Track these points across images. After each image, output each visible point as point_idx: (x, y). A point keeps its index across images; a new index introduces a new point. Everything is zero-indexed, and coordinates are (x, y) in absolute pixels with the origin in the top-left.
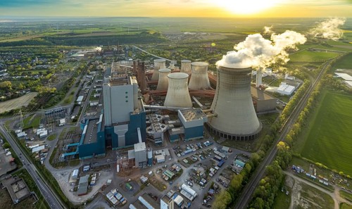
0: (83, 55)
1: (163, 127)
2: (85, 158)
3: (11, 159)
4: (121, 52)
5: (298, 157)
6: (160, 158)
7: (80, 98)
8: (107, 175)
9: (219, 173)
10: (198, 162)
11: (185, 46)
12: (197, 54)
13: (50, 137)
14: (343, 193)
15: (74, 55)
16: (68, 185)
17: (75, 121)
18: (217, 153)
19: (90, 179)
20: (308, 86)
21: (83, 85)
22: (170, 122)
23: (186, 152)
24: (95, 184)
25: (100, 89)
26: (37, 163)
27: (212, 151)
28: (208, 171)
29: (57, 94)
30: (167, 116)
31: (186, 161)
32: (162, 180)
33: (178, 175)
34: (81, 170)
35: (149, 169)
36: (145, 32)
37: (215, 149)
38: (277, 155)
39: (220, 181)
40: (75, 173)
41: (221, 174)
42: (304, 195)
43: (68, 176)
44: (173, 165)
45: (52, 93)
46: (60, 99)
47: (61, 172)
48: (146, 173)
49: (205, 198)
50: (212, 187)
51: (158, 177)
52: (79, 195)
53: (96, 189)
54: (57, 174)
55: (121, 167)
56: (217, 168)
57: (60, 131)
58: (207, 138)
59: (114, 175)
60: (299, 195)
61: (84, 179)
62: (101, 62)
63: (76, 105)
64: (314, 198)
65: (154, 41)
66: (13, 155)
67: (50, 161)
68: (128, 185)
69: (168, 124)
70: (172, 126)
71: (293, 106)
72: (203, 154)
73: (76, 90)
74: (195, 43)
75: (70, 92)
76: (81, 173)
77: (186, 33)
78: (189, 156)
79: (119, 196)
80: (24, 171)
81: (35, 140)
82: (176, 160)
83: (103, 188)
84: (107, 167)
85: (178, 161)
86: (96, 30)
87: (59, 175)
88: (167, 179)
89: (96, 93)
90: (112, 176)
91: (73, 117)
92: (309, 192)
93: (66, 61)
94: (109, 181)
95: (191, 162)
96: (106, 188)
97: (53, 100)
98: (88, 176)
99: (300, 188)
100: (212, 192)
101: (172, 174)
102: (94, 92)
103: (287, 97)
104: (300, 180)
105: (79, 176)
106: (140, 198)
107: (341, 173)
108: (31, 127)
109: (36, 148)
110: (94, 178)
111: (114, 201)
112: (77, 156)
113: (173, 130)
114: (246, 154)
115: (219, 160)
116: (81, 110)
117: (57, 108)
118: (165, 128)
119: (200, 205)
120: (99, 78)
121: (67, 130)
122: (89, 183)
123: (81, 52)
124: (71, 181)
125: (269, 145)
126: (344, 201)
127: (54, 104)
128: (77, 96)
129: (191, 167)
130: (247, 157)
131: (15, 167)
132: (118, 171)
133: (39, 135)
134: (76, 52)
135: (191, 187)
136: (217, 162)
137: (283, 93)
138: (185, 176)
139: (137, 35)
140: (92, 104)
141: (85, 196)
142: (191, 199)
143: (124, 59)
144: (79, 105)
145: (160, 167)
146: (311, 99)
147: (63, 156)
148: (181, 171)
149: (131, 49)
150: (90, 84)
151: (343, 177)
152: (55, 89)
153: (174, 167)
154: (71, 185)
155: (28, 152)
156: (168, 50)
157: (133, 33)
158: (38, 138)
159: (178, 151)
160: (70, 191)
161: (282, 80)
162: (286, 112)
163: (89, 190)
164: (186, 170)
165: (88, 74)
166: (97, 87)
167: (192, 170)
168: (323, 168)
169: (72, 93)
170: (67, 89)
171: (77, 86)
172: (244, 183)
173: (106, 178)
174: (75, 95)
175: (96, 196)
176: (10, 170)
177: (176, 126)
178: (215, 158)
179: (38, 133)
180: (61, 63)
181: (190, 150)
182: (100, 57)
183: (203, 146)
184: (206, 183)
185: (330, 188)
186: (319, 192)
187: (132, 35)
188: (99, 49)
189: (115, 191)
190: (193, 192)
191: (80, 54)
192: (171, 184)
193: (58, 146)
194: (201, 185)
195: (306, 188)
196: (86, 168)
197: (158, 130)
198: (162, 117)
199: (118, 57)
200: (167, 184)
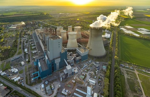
0: (16, 27)
2: (44, 78)
3: (4, 87)
4: (34, 25)
5: (121, 61)
6: (76, 71)
7: (26, 50)
8: (57, 84)
10: (90, 70)
11: (63, 20)
12: (69, 23)
13: (20, 72)
14: (138, 71)
15: (11, 28)
16: (42, 92)
17: (29, 61)
18: (95, 65)
19: (51, 87)
20: (114, 33)
21: (23, 43)
22: (74, 55)
23: (84, 67)
24: (54, 89)
25: (34, 44)
26: (20, 86)
27: (93, 64)
28: (95, 73)
29: (12, 50)
30: (71, 52)
31: (86, 70)
32: (80, 80)
33: (85, 76)
34: (44, 84)
35: (73, 77)
36: (42, 14)
37: (94, 63)
38: (115, 61)
39: (101, 75)
40: (43, 86)
41: (100, 73)
42: (128, 74)
43: (39, 88)
44: (82, 73)
45: (9, 49)
46: (15, 52)
47: (36, 87)
48: (73, 79)
49: (99, 83)
50: (99, 78)
51: (78, 79)
52: (49, 95)
53: (55, 91)
54: (34, 88)
55: (62, 79)
56: (98, 71)
57: (24, 68)
58: (89, 60)
59: (60, 83)
60: (126, 74)
61: (48, 88)
62: (27, 30)
63: (25, 54)
64: (130, 74)
65: (47, 18)
66: (4, 85)
67: (27, 83)
68: (69, 85)
69: (73, 56)
70: (75, 56)
71: (113, 41)
72: (91, 66)
73: (21, 46)
74: (66, 18)
75: (18, 48)
76: (46, 86)
77: (60, 14)
78: (86, 68)
79: (67, 91)
80: (15, 92)
81: (13, 75)
82: (82, 71)
83: (58, 89)
84: (55, 80)
85: (83, 71)
86: (15, 13)
87: (35, 89)
88: (82, 79)
89: (32, 46)
90: (59, 83)
91: (27, 60)
92: (129, 73)
93: (7, 31)
94: (60, 86)
95: (88, 70)
96: (59, 90)
97: (11, 53)
98: (49, 86)
99: (126, 72)
100: (100, 80)
101: (84, 77)
102: (31, 46)
103: (109, 39)
104: (125, 69)
105: (45, 87)
106: (76, 89)
107: (134, 64)
108: (7, 69)
109: (16, 79)
110: (53, 86)
111: (66, 94)
112: (39, 78)
113: (77, 58)
114: (105, 63)
115: (97, 67)
116: (29, 56)
117: (16, 56)
118: (73, 58)
119: (98, 86)
120: (30, 39)
121: (27, 67)
122: (51, 89)
123: (13, 26)
124: (42, 90)
125: (111, 58)
126: (139, 73)
127: (13, 55)
128: (24, 49)
129: (89, 72)
130: (105, 64)
131: (9, 91)
132: (61, 81)
133: (14, 72)
134: (10, 26)
135: (92, 80)
136: (97, 69)
137: (107, 37)
138: (88, 77)
139: (38, 15)
140: (33, 52)
141: (52, 95)
142: (94, 85)
143: (38, 28)
144: (27, 54)
145: (77, 75)
146: (117, 39)
147: (33, 79)
148: (86, 75)
149: (39, 22)
150: (27, 42)
151: (135, 65)
152: (9, 47)
153: (83, 73)
154: (43, 92)
155: (12, 82)
156: (56, 22)
157: (36, 14)
158: (14, 74)
159: (81, 67)
160: (44, 95)
161: (105, 32)
162: (111, 45)
163: (53, 92)
164: (87, 74)
165: (23, 37)
166: (32, 43)
167: (89, 73)
168: (129, 63)
169: (20, 48)
170: (16, 46)
171: (21, 44)
172: (110, 74)
173: (58, 85)
174: (22, 49)
175: (57, 93)
176: (7, 93)
177: (77, 56)
178: (96, 67)
179: (13, 71)
180: (5, 32)
181: (85, 66)
182: (25, 28)
183: (89, 63)
184: (96, 77)
185: (133, 70)
186: (131, 72)
187: (36, 16)
188: (23, 23)
189: (64, 89)
190: (94, 82)
191: (13, 27)
192: (84, 81)
193: (27, 75)
194: (95, 78)
195: (127, 71)
196: (46, 83)
197: (71, 59)
198: (70, 53)
199: (34, 27)
200: (83, 81)
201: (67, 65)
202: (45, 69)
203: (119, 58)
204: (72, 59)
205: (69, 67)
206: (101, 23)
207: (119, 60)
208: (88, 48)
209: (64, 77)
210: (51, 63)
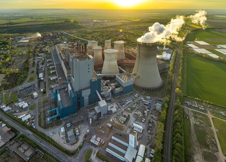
0: (28, 41)
1: (109, 88)
2: (65, 118)
3: (7, 129)
4: (55, 37)
5: (186, 96)
6: (114, 110)
7: (41, 75)
8: (84, 127)
9: (150, 113)
10: (136, 109)
11: (98, 30)
12: (107, 36)
13: (31, 108)
14: (212, 113)
15: (21, 41)
16: (61, 139)
17: (44, 92)
18: (144, 101)
19: (74, 131)
20: (177, 53)
21: (38, 65)
22: (112, 84)
23: (127, 103)
24: (79, 135)
25: (53, 67)
26: (31, 128)
27: (141, 100)
28: (144, 114)
29: (21, 74)
30: (108, 81)
31: (129, 109)
32: (120, 124)
33: (128, 118)
34: (65, 126)
35: (109, 118)
36: (67, 21)
37: (142, 98)
38: (176, 97)
39: (152, 118)
40: (63, 130)
41: (151, 114)
42: (196, 117)
43: (58, 133)
44: (122, 113)
45: (17, 73)
46: (25, 77)
47: (53, 131)
48: (108, 121)
49: (148, 130)
50: (150, 122)
51: (117, 122)
52: (72, 145)
53: (81, 139)
54: (49, 133)
55: (92, 120)
56: (148, 110)
57: (36, 102)
58: (135, 93)
59: (89, 126)
60: (193, 118)
61: (70, 133)
62: (44, 45)
63: (40, 81)
64: (200, 118)
65: (75, 28)
66: (8, 126)
67: (40, 125)
68: (101, 131)
69: (111, 86)
70: (114, 87)
71: (174, 65)
72: (137, 103)
73: (35, 69)
74: (103, 28)
75: (30, 72)
76: (67, 130)
77: (95, 21)
78: (129, 106)
79: (99, 139)
80: (23, 136)
81: (21, 112)
82: (123, 110)
83: (86, 136)
84: (82, 122)
85: (125, 110)
86: (28, 20)
87: (51, 134)
88: (122, 122)
89: (51, 70)
90: (88, 127)
91: (42, 90)
92: (197, 115)
93: (15, 47)
94: (88, 131)
95: (132, 109)
96: (88, 137)
97: (20, 79)
98: (72, 130)
99: (192, 114)
100: (150, 125)
101: (125, 119)
102: (49, 70)
103: (168, 61)
104: (191, 109)
105: (66, 132)
106: (113, 138)
107: (208, 102)
108: (12, 102)
109: (25, 117)
110: (77, 131)
111: (97, 143)
112: (58, 118)
113: (116, 89)
114: (160, 99)
115: (147, 105)
116: (45, 84)
117: (26, 84)
118: (111, 89)
119: (147, 134)
120: (48, 58)
121: (42, 101)
122: (75, 135)
123: (24, 38)
124: (62, 136)
125: (170, 92)
126: (213, 117)
127: (22, 82)
128: (38, 74)
129: (134, 112)
130: (161, 101)
131: (13, 134)
132: (91, 123)
133: (22, 108)
134: (20, 39)
135: (138, 124)
136: (147, 107)
137: (166, 59)
138: (132, 119)
139: (62, 23)
140: (52, 79)
141: (76, 144)
142: (141, 132)
143: (60, 43)
144: (42, 80)
145: (115, 115)
146: (181, 61)
147: (48, 119)
148: (129, 116)
149: (62, 34)
150: (43, 64)
151: (209, 104)
152: (17, 70)
153: (124, 114)
154: (63, 139)
155: (19, 121)
156: (88, 34)
157: (59, 22)
158: (22, 110)
159: (122, 103)
160: (64, 143)
161: (163, 51)
162: (171, 71)
163: (77, 140)
164: (131, 115)
165: (38, 56)
166: (50, 65)
167: (135, 114)
168: (199, 101)
169: (33, 72)
170: (27, 69)
171: (34, 66)
172: (166, 117)
173: (85, 130)
174: (35, 73)
175: (83, 142)
176: (11, 137)
177: (117, 87)
178: (145, 104)
179: (20, 106)
180: (12, 48)
181: (129, 102)
182: (42, 42)
183: (135, 97)
184: (145, 121)
185: (205, 111)
186: (201, 114)
187: (59, 24)
188: (39, 35)
189: (95, 136)
190: (141, 127)
191: (25, 40)
192: (126, 125)
193: (40, 113)
194: (143, 122)
195: (195, 113)
196: (69, 125)
197: (107, 90)
198: (105, 82)
199: (55, 40)
200: (124, 125)
201: (100, 100)
202: (66, 105)
203: (182, 92)
204: (108, 92)
205: (103, 103)
206: (155, 35)
207: (182, 95)
208: (135, 74)
209: (95, 117)
210: (76, 95)
